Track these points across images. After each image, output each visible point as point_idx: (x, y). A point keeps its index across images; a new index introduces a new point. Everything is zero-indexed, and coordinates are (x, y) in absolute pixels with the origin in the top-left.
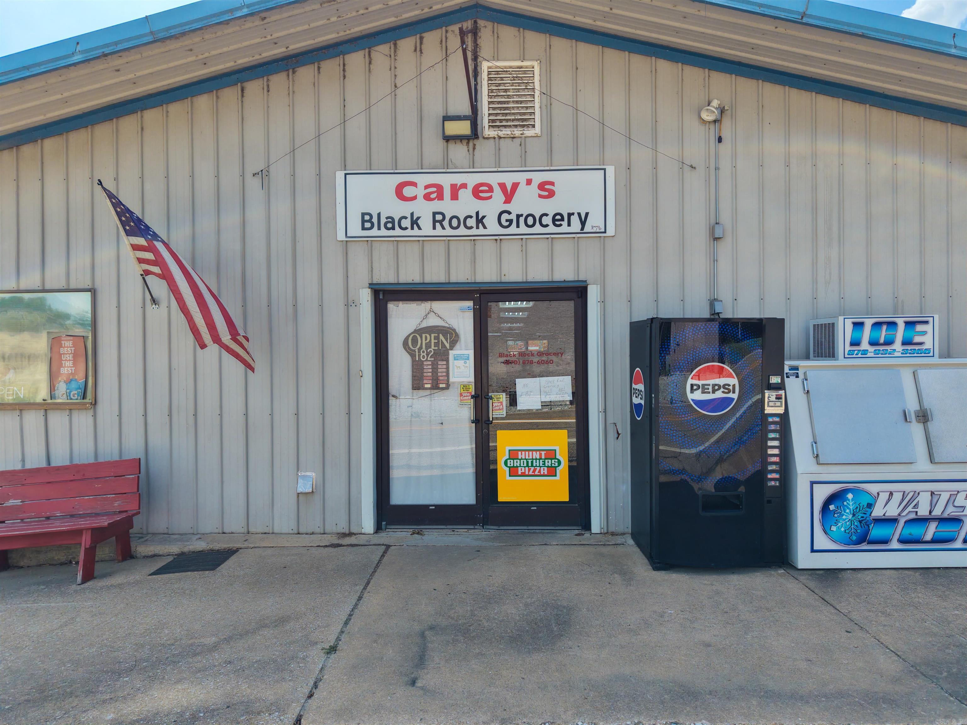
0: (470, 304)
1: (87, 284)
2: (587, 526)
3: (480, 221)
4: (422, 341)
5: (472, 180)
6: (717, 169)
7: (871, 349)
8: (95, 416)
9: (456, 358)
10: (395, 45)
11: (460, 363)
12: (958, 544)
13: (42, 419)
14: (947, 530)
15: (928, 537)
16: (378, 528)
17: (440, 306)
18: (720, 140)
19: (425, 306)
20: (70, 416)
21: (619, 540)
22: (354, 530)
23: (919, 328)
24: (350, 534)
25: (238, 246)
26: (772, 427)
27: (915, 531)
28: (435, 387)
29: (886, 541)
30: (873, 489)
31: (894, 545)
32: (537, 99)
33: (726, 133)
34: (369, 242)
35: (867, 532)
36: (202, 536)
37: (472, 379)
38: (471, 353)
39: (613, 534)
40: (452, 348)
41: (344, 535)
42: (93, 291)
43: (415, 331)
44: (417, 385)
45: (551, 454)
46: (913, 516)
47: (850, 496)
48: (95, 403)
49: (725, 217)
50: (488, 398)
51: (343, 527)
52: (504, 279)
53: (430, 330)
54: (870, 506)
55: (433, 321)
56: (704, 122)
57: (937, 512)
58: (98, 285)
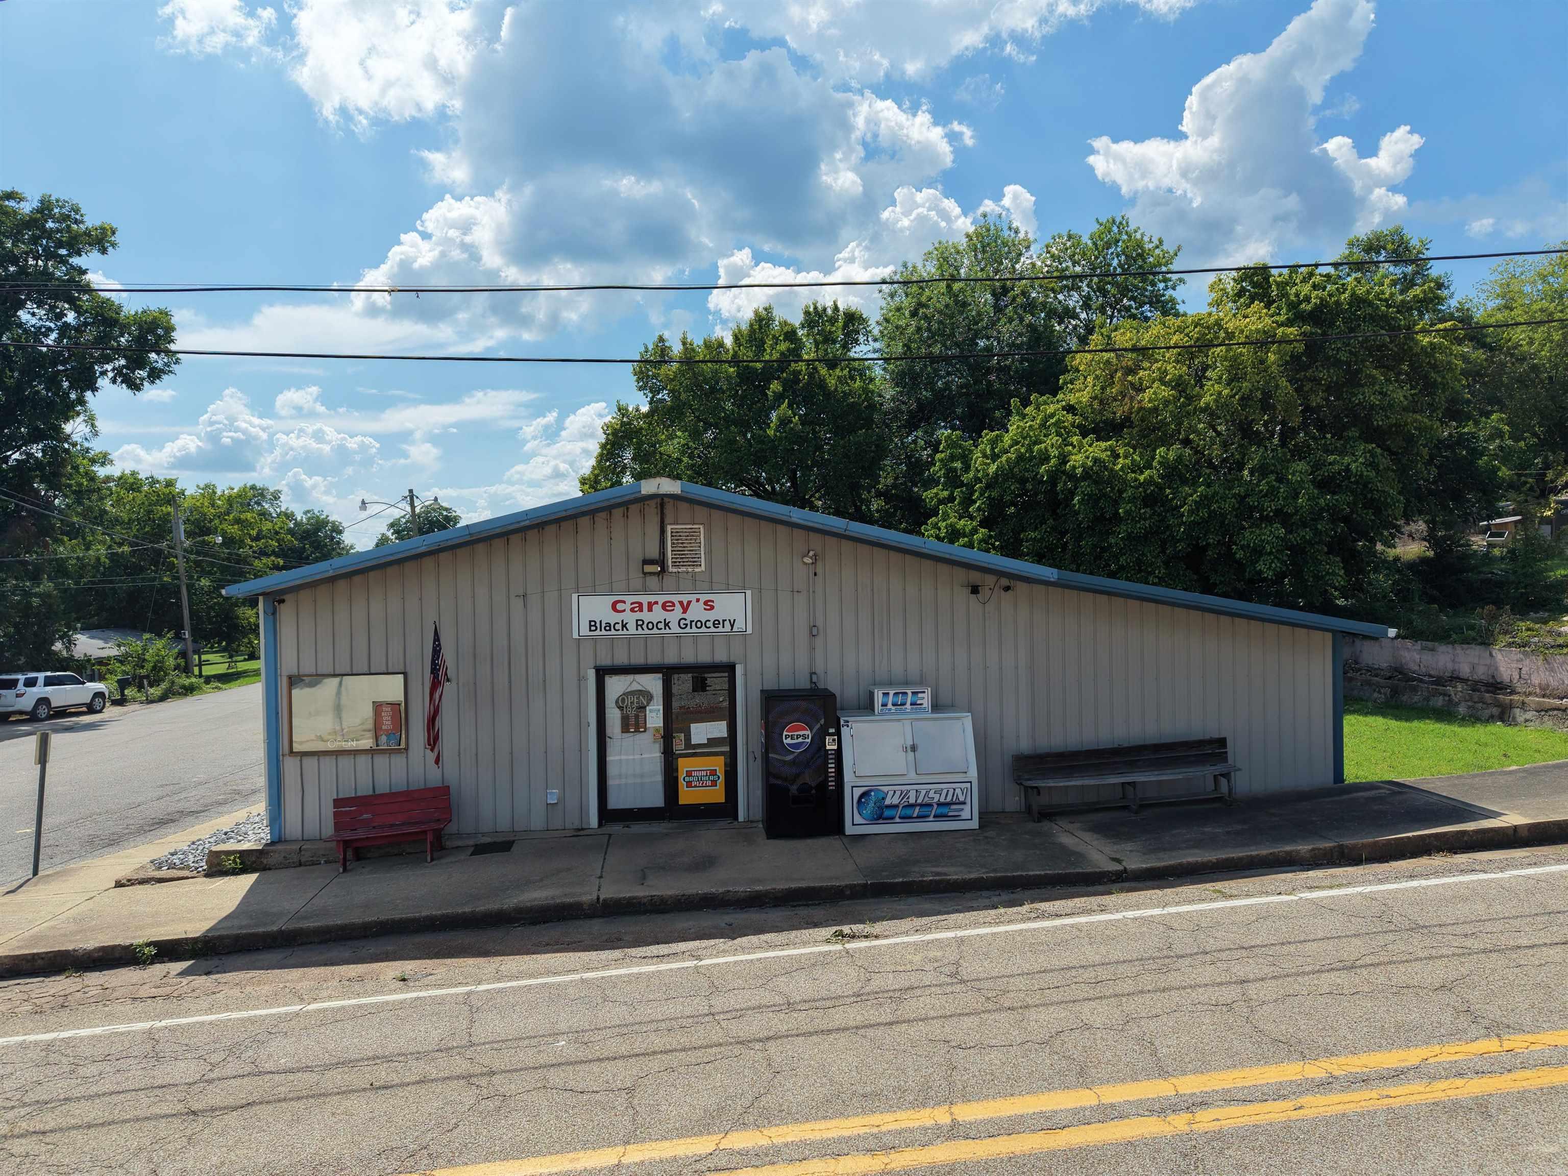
0: (660, 675)
1: (401, 669)
2: (736, 818)
3: (667, 625)
4: (628, 702)
5: (661, 599)
6: (814, 592)
7: (893, 708)
8: (407, 757)
9: (651, 711)
10: (610, 513)
11: (654, 714)
12: (931, 818)
13: (370, 760)
14: (925, 810)
15: (915, 815)
16: (600, 825)
17: (639, 677)
18: (815, 574)
19: (630, 677)
20: (390, 757)
21: (755, 825)
22: (584, 826)
23: (920, 695)
24: (583, 829)
25: (505, 643)
26: (830, 757)
27: (908, 812)
28: (637, 731)
29: (893, 818)
30: (885, 789)
31: (897, 820)
32: (702, 549)
33: (819, 571)
34: (595, 640)
35: (882, 813)
36: (483, 835)
37: (662, 725)
38: (661, 708)
39: (752, 822)
40: (648, 704)
41: (579, 830)
42: (405, 674)
43: (624, 694)
44: (625, 729)
45: (713, 773)
46: (906, 804)
47: (873, 794)
48: (406, 749)
49: (819, 623)
50: (672, 737)
51: (577, 825)
52: (683, 661)
53: (632, 693)
54: (884, 799)
55: (636, 687)
56: (806, 564)
57: (919, 801)
58: (408, 670)
